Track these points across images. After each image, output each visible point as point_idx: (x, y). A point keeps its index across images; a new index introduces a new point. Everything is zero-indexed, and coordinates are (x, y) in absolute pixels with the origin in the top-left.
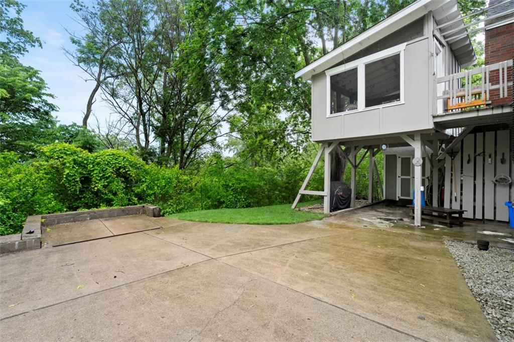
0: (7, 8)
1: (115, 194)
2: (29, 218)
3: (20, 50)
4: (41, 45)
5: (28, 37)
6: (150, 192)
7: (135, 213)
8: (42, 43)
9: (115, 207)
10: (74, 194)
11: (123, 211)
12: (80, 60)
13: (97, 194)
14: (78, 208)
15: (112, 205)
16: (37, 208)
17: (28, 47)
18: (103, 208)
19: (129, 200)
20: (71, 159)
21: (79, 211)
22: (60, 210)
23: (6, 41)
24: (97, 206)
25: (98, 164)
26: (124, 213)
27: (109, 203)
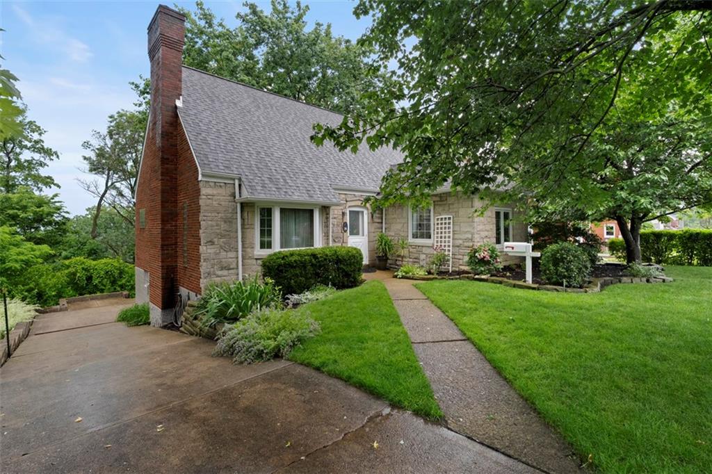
0: (32, 134)
1: (105, 286)
2: (60, 300)
3: (41, 164)
4: (58, 157)
5: (48, 153)
6: (128, 284)
7: (116, 296)
8: (59, 154)
9: (105, 294)
10: (82, 286)
11: (109, 295)
12: (91, 170)
13: (96, 286)
14: (85, 294)
15: (103, 292)
16: (63, 295)
17: (47, 161)
18: (99, 294)
19: (115, 289)
20: (81, 267)
21: (85, 296)
22: (75, 296)
23: (30, 159)
24: (95, 293)
25: (96, 269)
26: (109, 297)
27: (102, 291)
